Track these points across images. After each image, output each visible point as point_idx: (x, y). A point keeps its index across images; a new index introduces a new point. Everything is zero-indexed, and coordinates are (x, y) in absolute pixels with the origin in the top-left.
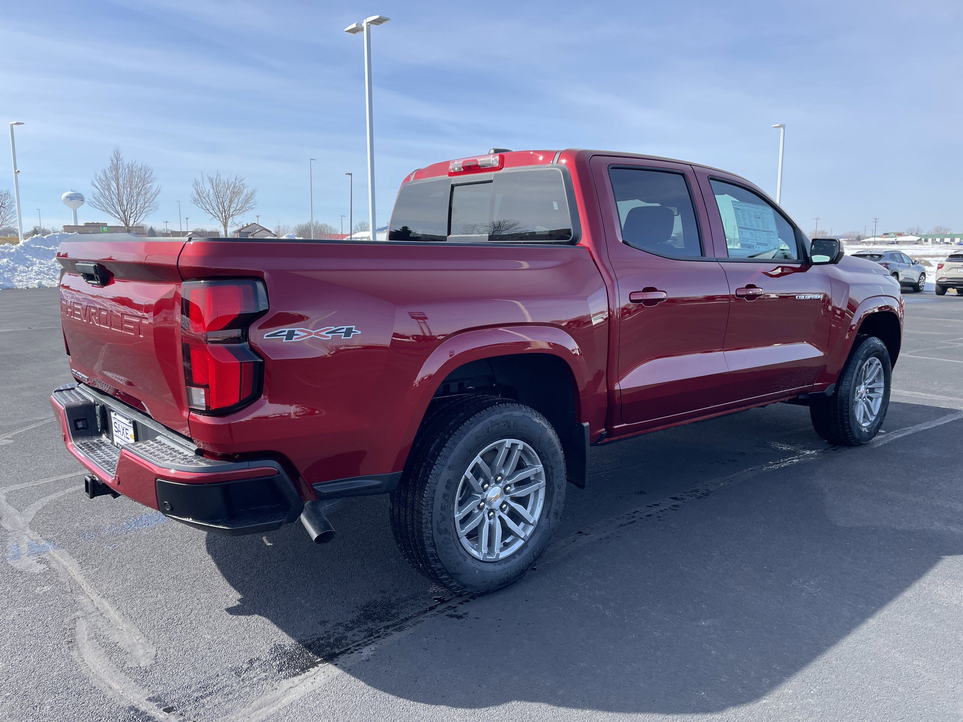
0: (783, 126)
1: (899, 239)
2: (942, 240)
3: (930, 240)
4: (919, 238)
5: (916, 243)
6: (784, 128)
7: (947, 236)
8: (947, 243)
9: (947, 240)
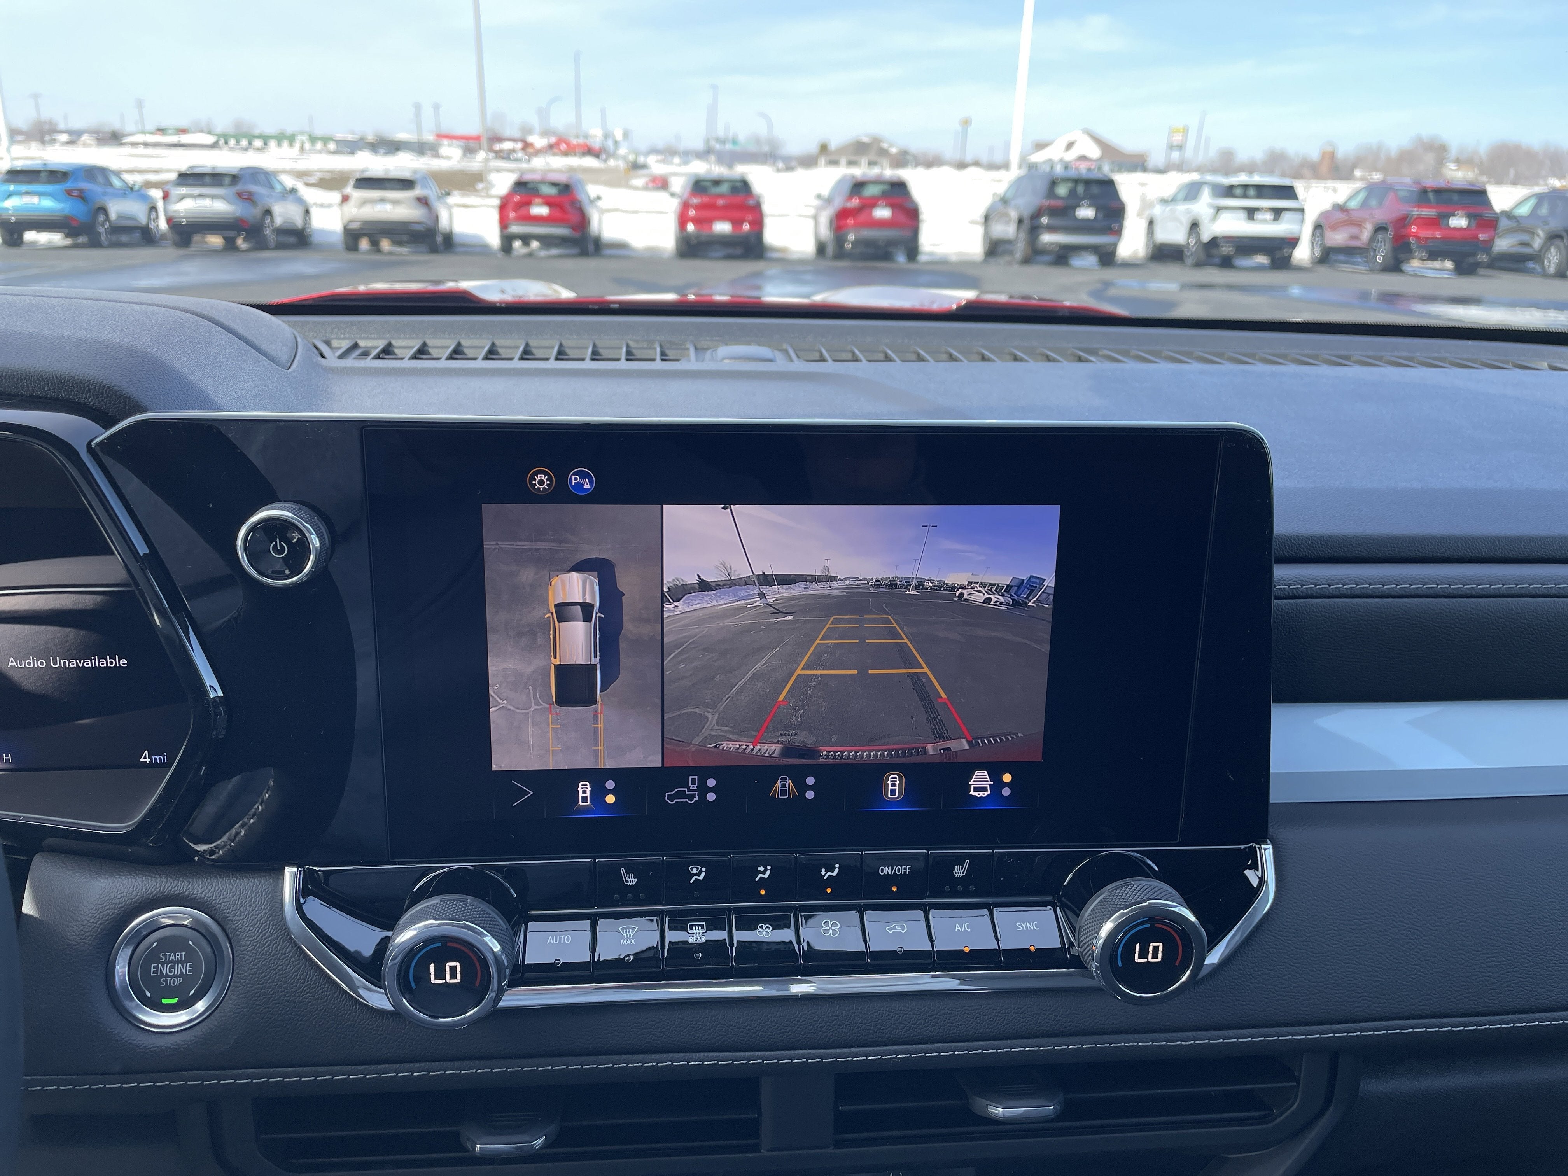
4: (215, 139)
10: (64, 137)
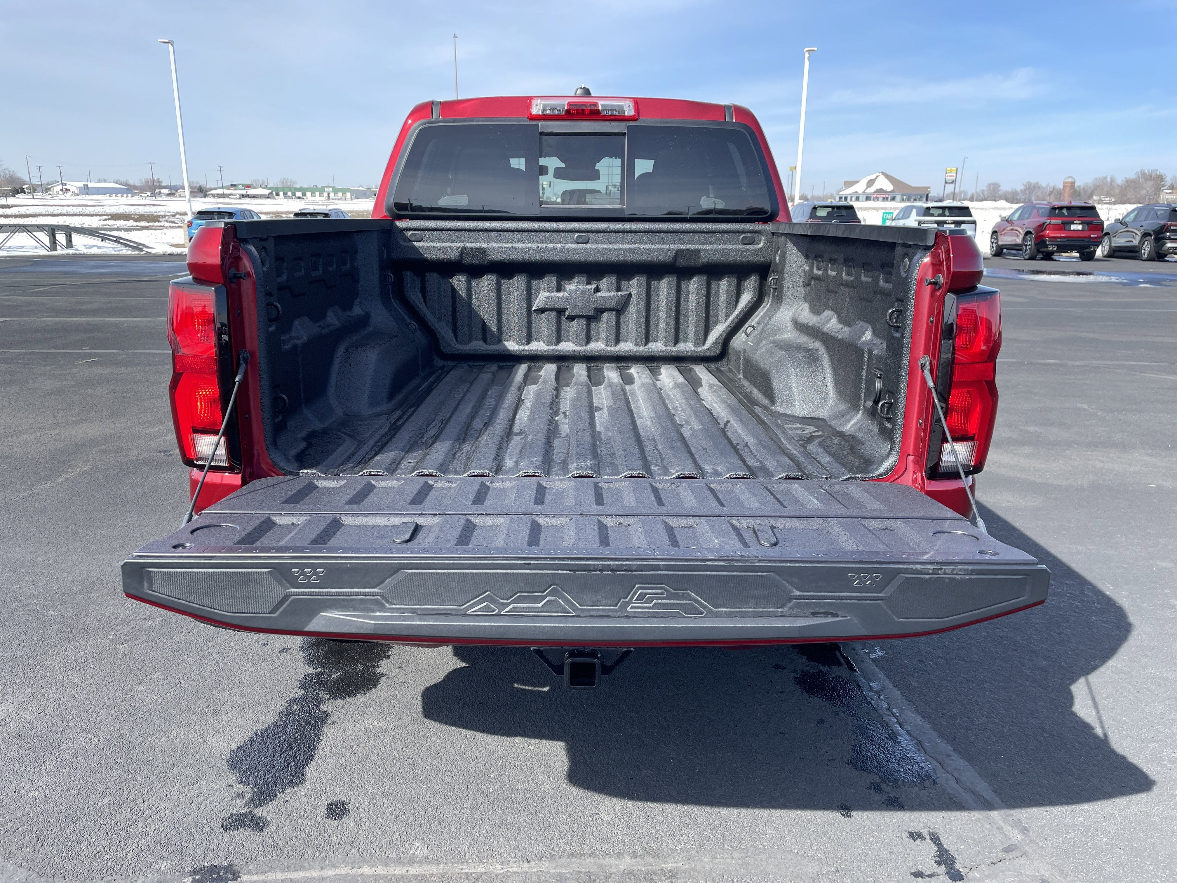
0: (171, 42)
1: (251, 192)
2: (294, 194)
3: (281, 193)
4: (270, 191)
5: (268, 197)
6: (172, 45)
7: (299, 190)
8: (299, 198)
9: (299, 194)
10: (166, 191)
